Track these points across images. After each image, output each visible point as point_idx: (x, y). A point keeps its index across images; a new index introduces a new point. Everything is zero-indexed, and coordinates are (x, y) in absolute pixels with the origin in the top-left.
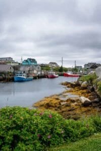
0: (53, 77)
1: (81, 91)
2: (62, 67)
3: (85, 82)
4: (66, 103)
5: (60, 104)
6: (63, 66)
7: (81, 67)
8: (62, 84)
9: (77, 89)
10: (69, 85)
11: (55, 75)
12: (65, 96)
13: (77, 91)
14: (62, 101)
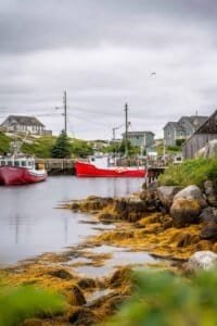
0: (24, 181)
1: (173, 231)
2: (63, 137)
3: (190, 188)
4: (107, 292)
5: (80, 300)
6: (69, 135)
7: (151, 134)
8: (75, 207)
9: (151, 227)
10: (111, 210)
11: (33, 171)
12: (97, 261)
13: (155, 232)
14: (88, 284)
